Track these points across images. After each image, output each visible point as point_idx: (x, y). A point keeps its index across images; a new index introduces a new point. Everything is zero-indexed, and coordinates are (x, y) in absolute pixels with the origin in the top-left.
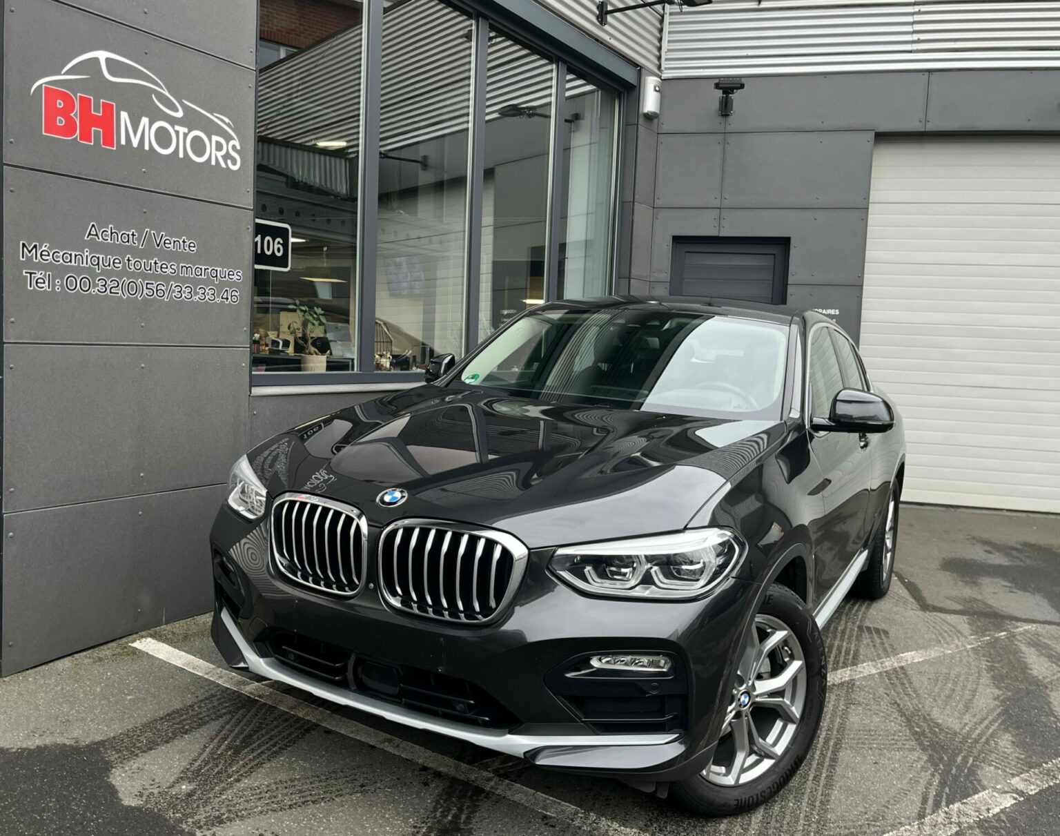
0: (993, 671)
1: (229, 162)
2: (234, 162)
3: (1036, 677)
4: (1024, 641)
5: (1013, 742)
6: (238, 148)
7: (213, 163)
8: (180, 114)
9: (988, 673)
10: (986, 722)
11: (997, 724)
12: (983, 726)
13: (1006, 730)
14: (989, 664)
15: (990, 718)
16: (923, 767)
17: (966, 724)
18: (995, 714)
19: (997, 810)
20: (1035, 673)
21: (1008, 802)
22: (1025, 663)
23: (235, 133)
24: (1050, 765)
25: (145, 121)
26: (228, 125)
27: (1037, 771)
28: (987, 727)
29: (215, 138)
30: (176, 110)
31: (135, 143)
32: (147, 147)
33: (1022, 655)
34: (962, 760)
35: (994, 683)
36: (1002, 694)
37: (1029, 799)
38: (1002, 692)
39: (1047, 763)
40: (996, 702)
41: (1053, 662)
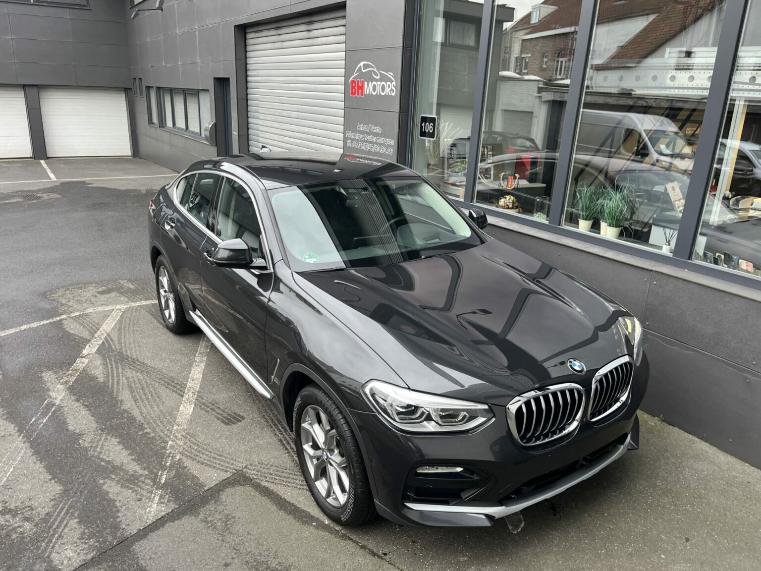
0: (139, 425)
1: (392, 92)
2: (393, 92)
3: (112, 436)
4: (142, 478)
5: (97, 378)
6: (395, 85)
7: (387, 94)
8: (378, 77)
9: (140, 421)
10: (115, 383)
11: (110, 384)
12: (115, 380)
13: (104, 383)
14: (145, 431)
15: (115, 387)
16: (122, 349)
17: (123, 377)
18: (115, 389)
19: (87, 347)
20: (115, 441)
21: (85, 352)
22: (126, 448)
23: (394, 79)
24: (77, 375)
25: (370, 83)
26: (392, 76)
27: (81, 370)
28: (113, 380)
29: (388, 83)
30: (377, 76)
31: (368, 93)
32: (370, 93)
33: (134, 457)
34: (111, 360)
35: (130, 414)
36: (120, 407)
37: (78, 356)
38: (122, 408)
39: (78, 375)
40: (120, 399)
41: (109, 462)
